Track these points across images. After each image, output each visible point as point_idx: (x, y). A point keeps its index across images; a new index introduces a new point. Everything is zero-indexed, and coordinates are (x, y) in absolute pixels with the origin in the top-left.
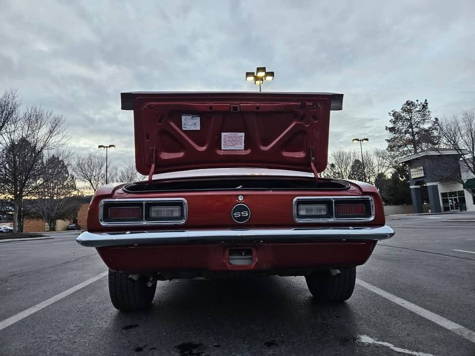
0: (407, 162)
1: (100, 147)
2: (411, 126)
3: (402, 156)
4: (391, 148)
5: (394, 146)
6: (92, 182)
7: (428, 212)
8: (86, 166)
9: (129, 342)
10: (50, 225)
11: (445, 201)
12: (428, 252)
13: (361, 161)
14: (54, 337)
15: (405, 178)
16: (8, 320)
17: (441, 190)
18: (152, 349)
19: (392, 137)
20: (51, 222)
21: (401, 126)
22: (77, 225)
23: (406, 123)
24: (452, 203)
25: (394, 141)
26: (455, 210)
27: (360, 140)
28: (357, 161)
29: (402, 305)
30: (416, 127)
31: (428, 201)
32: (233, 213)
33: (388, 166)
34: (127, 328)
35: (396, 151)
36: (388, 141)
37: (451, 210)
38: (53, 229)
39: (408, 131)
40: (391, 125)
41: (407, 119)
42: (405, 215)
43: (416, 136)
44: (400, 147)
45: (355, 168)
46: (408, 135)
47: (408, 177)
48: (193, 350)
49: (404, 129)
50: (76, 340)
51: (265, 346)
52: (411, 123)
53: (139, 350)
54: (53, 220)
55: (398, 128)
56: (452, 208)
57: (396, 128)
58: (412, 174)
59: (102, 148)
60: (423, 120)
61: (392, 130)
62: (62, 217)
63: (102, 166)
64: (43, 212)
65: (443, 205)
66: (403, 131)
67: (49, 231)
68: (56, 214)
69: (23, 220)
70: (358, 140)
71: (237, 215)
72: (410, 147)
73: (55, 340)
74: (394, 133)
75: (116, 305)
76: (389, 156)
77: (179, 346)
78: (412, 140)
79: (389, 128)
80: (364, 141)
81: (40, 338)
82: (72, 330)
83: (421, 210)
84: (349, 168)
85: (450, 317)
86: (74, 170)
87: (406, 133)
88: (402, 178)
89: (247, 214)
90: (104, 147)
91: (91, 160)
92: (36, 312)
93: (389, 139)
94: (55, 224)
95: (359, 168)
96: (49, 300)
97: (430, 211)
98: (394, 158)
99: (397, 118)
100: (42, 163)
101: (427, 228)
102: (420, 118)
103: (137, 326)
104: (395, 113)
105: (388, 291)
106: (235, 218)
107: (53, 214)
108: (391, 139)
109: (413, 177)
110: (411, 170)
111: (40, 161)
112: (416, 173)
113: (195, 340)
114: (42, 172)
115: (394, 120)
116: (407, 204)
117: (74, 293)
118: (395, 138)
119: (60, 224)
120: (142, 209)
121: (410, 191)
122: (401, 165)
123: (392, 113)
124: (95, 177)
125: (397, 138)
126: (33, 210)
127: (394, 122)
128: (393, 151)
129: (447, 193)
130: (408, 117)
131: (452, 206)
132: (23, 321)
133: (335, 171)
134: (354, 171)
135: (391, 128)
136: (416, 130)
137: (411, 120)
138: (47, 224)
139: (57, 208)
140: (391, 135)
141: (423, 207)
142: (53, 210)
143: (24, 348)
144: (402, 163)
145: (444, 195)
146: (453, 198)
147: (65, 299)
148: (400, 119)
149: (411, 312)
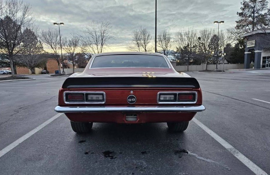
0: (245, 37)
1: (55, 24)
2: (253, 12)
3: (244, 32)
4: (238, 27)
5: (240, 26)
6: (52, 46)
7: (252, 68)
8: (48, 36)
9: (82, 149)
10: (32, 71)
11: (264, 62)
12: (238, 100)
13: (217, 35)
14: (48, 146)
15: (243, 47)
16: (25, 136)
17: (263, 55)
18: (92, 153)
19: (240, 20)
20: (32, 69)
21: (247, 12)
22: (47, 71)
23: (251, 10)
24: (268, 63)
25: (241, 22)
26: (269, 67)
27: (219, 22)
28: (215, 36)
29: (210, 134)
30: (257, 13)
31: (254, 62)
32: (128, 99)
33: (234, 39)
34: (81, 142)
35: (241, 29)
36: (237, 22)
37: (266, 67)
38: (33, 73)
39: (251, 15)
40: (241, 11)
41: (252, 7)
42: (238, 70)
43: (255, 19)
44: (244, 26)
45: (213, 40)
46: (250, 19)
47: (245, 46)
48: (110, 155)
49: (249, 14)
50: (59, 148)
51: (141, 154)
52: (254, 10)
53: (86, 153)
54: (33, 68)
55: (245, 14)
56: (267, 66)
57: (244, 13)
58: (248, 44)
59: (56, 25)
60: (262, 8)
61: (241, 14)
62: (38, 66)
63: (57, 36)
64: (26, 63)
65: (262, 64)
66: (248, 15)
67: (32, 74)
68: (34, 64)
69: (16, 67)
70: (217, 22)
71: (130, 100)
72: (250, 26)
73: (49, 147)
74: (242, 17)
75: (74, 130)
76: (236, 32)
77: (104, 152)
78: (252, 22)
79: (239, 13)
80: (221, 23)
81: (42, 146)
82: (56, 142)
83: (248, 67)
84: (209, 40)
85: (230, 142)
86: (40, 38)
87: (249, 17)
88: (241, 47)
89: (135, 100)
90: (57, 24)
91: (50, 32)
92: (37, 132)
93: (238, 21)
94: (34, 70)
95: (215, 40)
96: (42, 125)
97: (253, 67)
98: (238, 34)
99: (245, 7)
100: (21, 32)
101: (247, 80)
102: (261, 7)
103: (85, 141)
104: (245, 3)
105: (206, 126)
106: (129, 102)
107: (32, 65)
108: (239, 21)
109: (248, 47)
110: (248, 42)
111: (19, 32)
112: (250, 44)
113: (111, 150)
114: (22, 39)
115: (243, 7)
116: (241, 63)
117: (53, 121)
118: (242, 20)
119: (37, 70)
120: (84, 96)
121: (244, 55)
122: (242, 38)
123: (243, 2)
124: (54, 43)
125: (243, 20)
126: (20, 62)
127: (243, 9)
128: (239, 29)
129: (266, 57)
130: (253, 6)
131: (267, 65)
132: (32, 136)
133: (200, 42)
134: (212, 42)
135: (240, 13)
136: (256, 15)
137: (254, 8)
138: (29, 70)
139: (34, 61)
140: (239, 18)
141: (250, 65)
142: (32, 62)
143: (36, 150)
144: (243, 37)
145: (264, 58)
146: (269, 60)
147: (50, 124)
148: (248, 7)
149: (213, 138)
